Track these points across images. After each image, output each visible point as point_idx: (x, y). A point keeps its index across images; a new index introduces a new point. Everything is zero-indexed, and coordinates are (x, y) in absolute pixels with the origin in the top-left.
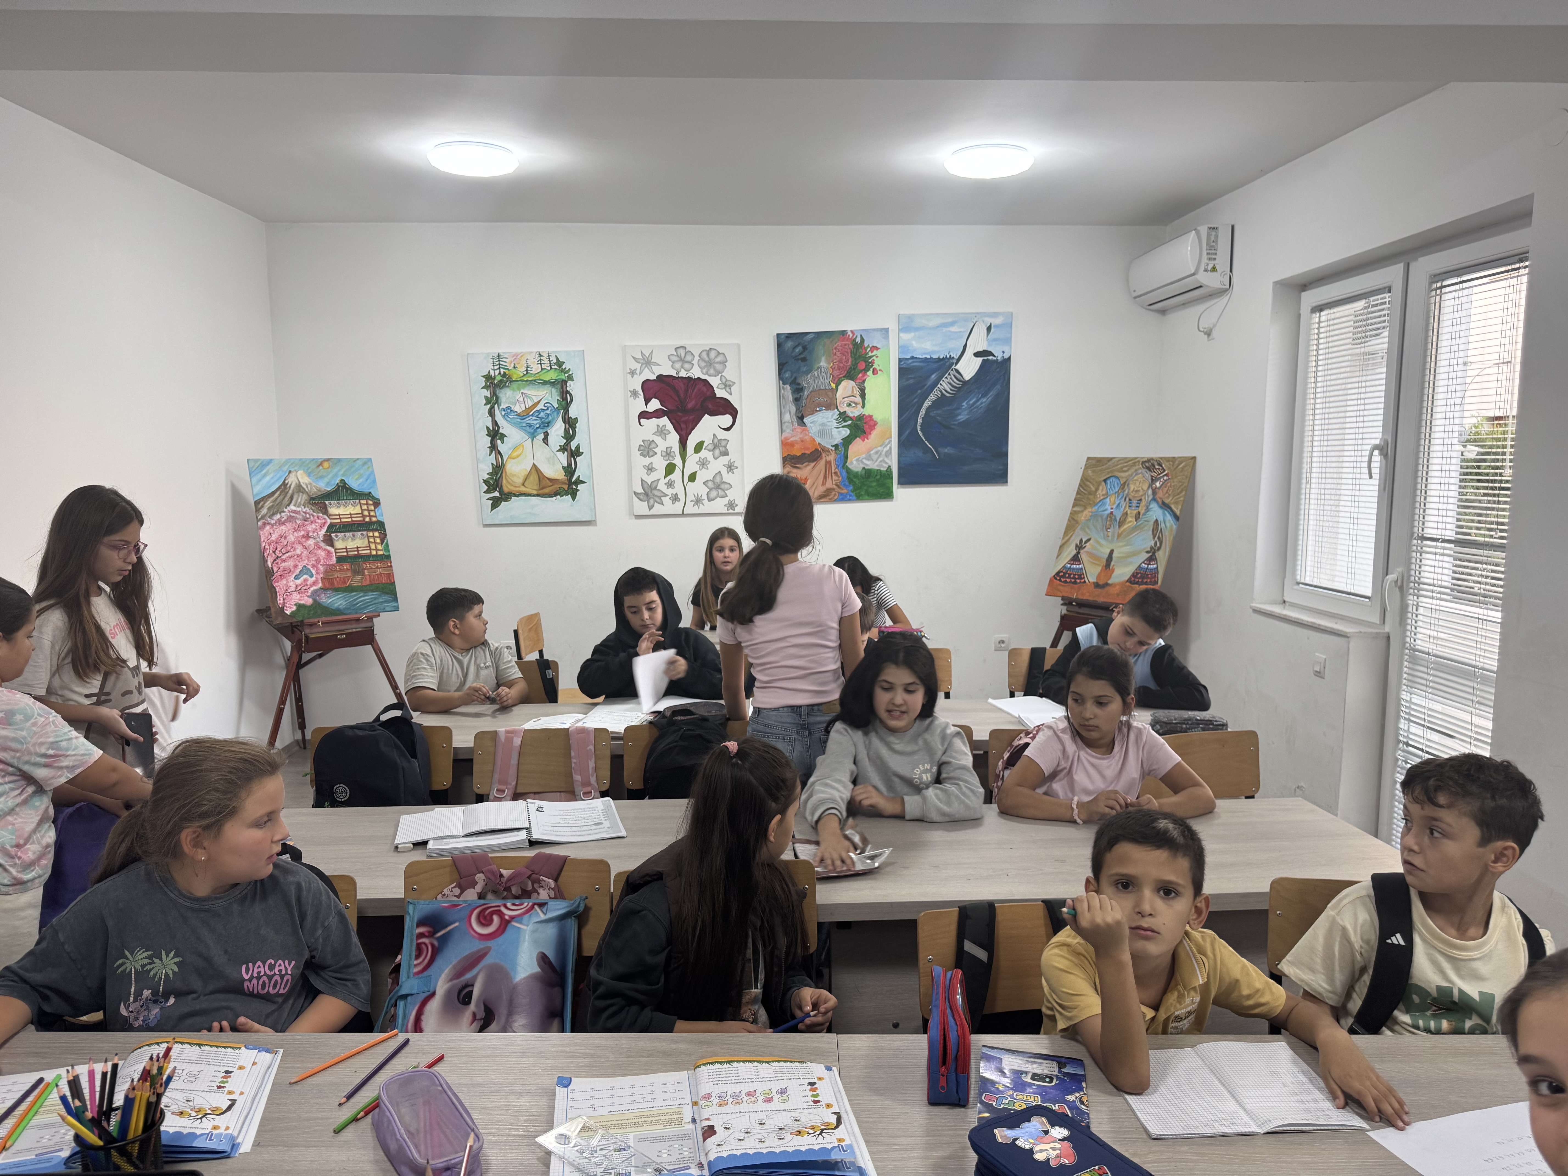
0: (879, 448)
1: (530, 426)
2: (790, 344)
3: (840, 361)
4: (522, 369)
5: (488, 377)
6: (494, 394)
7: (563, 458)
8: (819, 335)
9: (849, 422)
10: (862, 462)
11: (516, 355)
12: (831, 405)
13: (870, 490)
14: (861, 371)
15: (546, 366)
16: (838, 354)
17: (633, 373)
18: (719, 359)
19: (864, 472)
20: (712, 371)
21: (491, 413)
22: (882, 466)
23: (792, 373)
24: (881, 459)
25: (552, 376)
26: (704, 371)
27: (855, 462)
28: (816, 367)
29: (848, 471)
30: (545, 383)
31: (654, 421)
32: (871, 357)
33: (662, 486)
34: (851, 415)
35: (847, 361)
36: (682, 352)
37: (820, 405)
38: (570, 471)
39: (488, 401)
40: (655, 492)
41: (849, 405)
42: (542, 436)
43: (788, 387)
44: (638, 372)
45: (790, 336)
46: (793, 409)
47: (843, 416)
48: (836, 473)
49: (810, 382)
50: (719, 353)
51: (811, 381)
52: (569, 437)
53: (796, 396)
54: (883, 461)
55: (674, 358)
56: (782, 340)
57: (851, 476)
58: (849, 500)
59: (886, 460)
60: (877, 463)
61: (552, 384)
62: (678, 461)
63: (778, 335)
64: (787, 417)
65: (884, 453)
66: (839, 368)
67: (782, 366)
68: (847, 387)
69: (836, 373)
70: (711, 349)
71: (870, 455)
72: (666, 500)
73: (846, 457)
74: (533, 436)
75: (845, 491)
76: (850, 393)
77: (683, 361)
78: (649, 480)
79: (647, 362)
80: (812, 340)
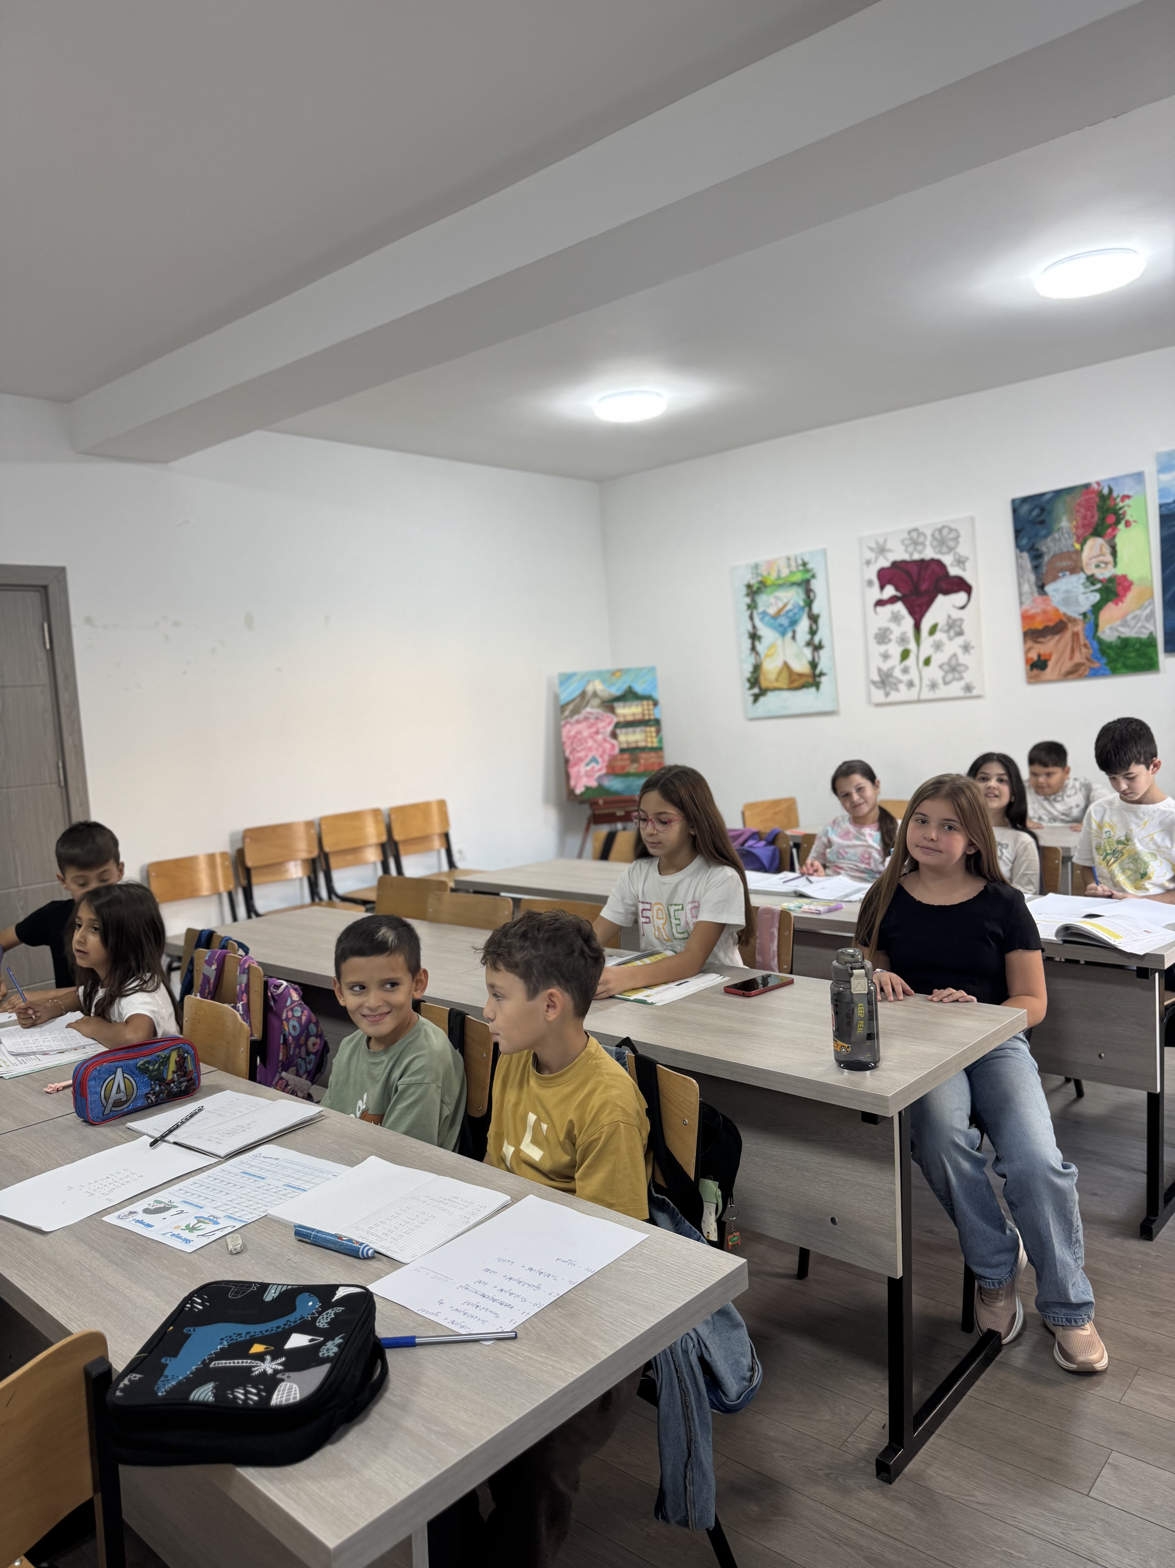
0: (1138, 612)
1: (781, 625)
2: (1025, 508)
3: (1085, 518)
4: (774, 576)
5: (749, 586)
6: (753, 601)
7: (808, 653)
8: (1058, 493)
9: (1099, 586)
10: (1117, 630)
11: (770, 563)
12: (1076, 568)
13: (1129, 662)
14: (1110, 526)
15: (794, 568)
16: (1082, 510)
17: (868, 563)
18: (952, 535)
19: (1119, 642)
20: (945, 549)
21: (751, 618)
22: (1142, 633)
23: (1030, 539)
24: (1140, 624)
25: (798, 577)
26: (937, 550)
27: (1107, 631)
28: (1056, 527)
29: (1100, 642)
30: (793, 584)
31: (889, 608)
32: (1121, 508)
33: (897, 673)
34: (1100, 577)
35: (1093, 517)
36: (914, 535)
37: (1063, 570)
38: (814, 665)
39: (749, 607)
40: (892, 680)
41: (1098, 566)
42: (790, 634)
43: (1025, 555)
44: (873, 561)
45: (1025, 500)
46: (1032, 578)
47: (1092, 580)
48: (1085, 646)
49: (1049, 547)
50: (951, 530)
51: (1051, 544)
52: (813, 632)
53: (1035, 563)
54: (1143, 627)
55: (907, 542)
56: (1017, 506)
57: (1104, 648)
58: (1103, 675)
59: (1147, 625)
60: (1136, 630)
61: (798, 584)
62: (912, 646)
63: (1013, 501)
64: (1026, 588)
65: (1143, 617)
66: (1084, 526)
67: (1018, 533)
68: (1094, 547)
69: (1080, 532)
70: (943, 527)
71: (1126, 622)
72: (902, 687)
73: (1096, 626)
74: (783, 634)
75: (1096, 665)
76: (1097, 551)
77: (915, 543)
78: (885, 667)
79: (882, 550)
80: (1051, 500)
